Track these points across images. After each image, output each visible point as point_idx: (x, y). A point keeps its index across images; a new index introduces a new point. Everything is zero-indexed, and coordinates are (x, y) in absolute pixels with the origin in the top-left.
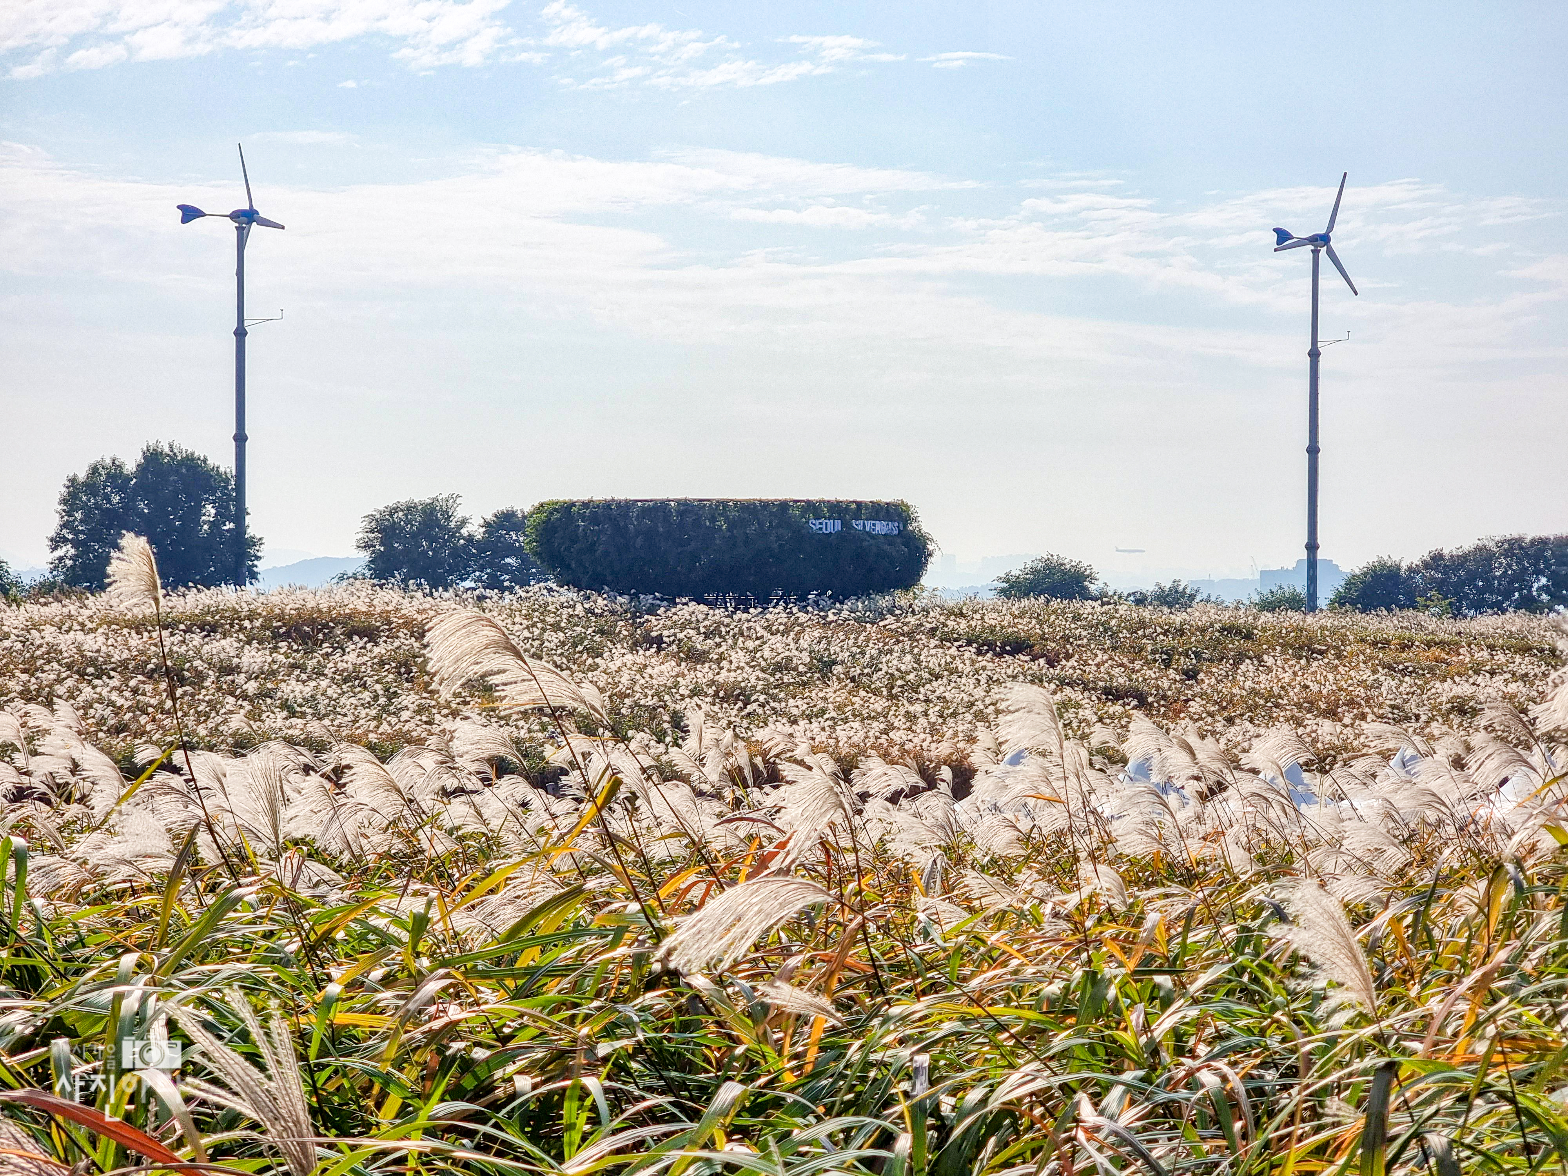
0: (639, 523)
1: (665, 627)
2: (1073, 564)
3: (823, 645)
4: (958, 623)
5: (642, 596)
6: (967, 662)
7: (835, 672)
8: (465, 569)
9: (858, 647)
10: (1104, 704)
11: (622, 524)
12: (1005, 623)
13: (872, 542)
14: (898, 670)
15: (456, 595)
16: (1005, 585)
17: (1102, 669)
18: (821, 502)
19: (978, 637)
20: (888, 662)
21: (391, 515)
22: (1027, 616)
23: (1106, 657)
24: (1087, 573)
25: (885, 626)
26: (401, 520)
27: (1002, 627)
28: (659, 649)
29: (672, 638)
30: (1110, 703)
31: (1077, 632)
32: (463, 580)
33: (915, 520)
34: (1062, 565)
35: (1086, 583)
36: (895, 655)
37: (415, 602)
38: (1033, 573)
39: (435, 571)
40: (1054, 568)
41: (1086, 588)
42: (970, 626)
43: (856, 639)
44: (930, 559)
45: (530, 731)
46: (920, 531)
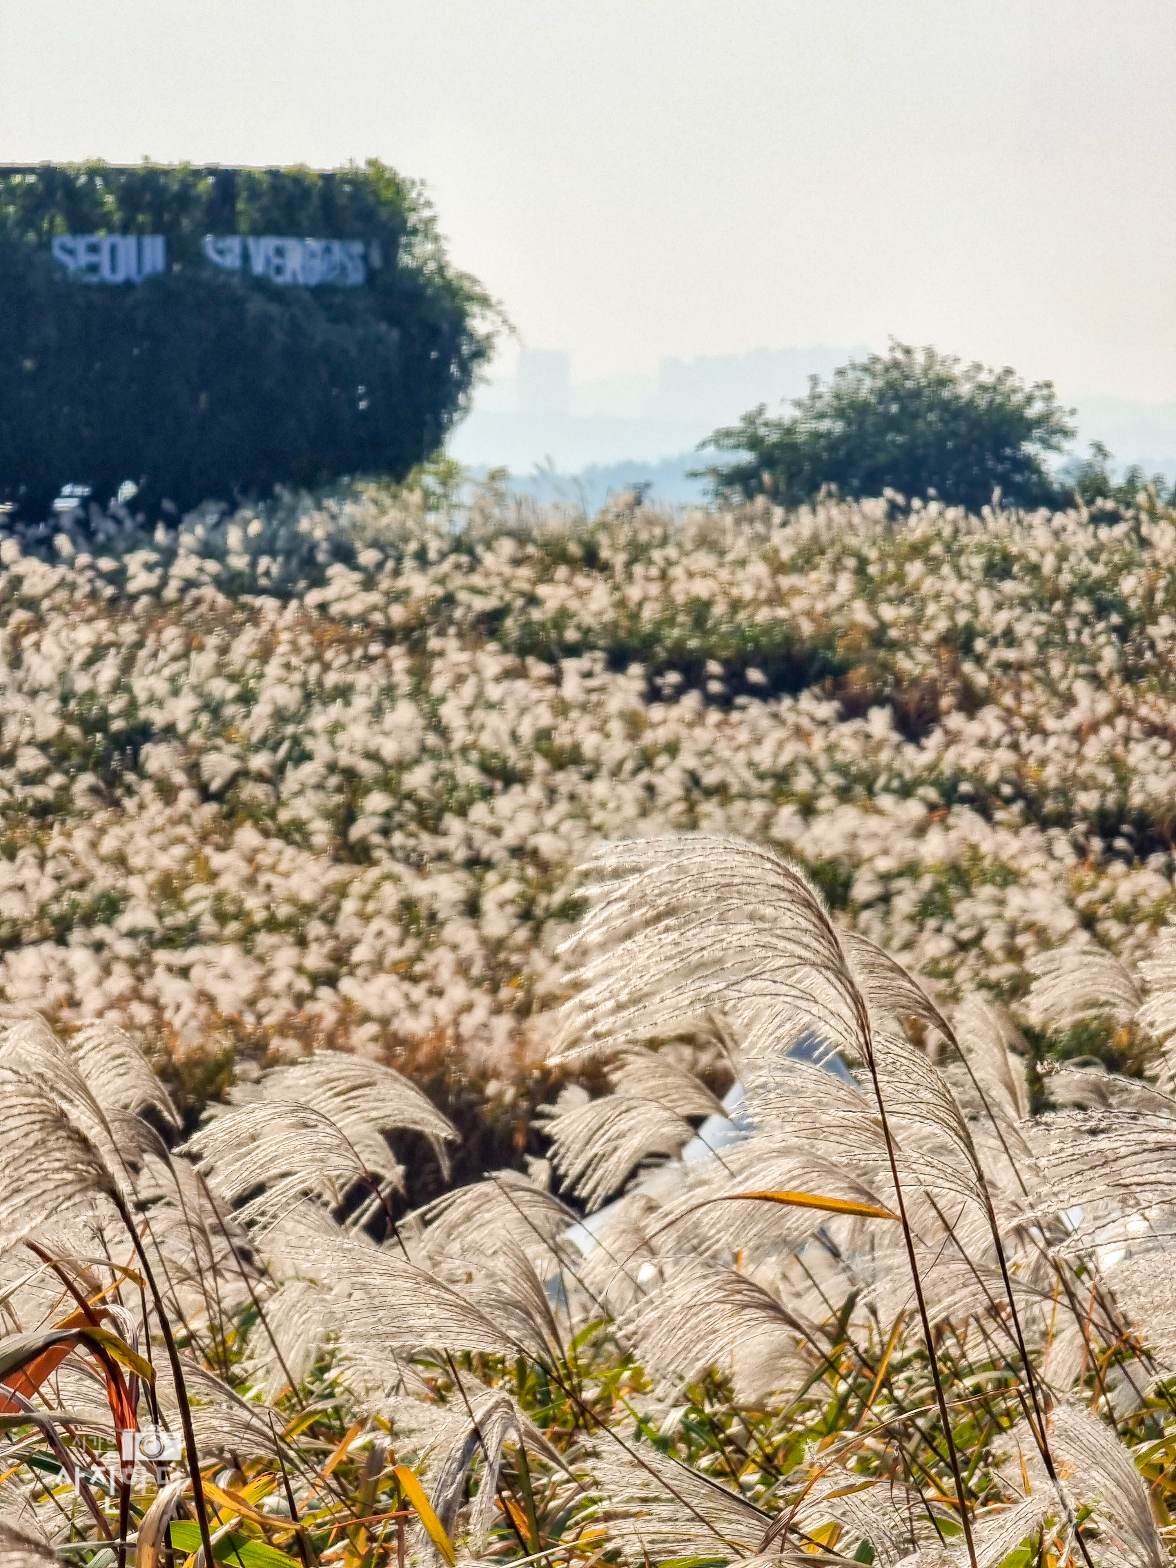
2: (985, 378)
3: (108, 670)
4: (581, 594)
6: (616, 727)
7: (152, 766)
9: (233, 678)
10: (1100, 868)
12: (747, 592)
13: (274, 309)
14: (373, 756)
16: (746, 457)
17: (1093, 748)
18: (93, 172)
19: (653, 639)
20: (336, 728)
22: (824, 564)
23: (1104, 706)
24: (1034, 411)
25: (323, 607)
27: (736, 605)
30: (1118, 867)
31: (1002, 618)
33: (427, 229)
34: (942, 382)
35: (1030, 448)
36: (361, 703)
38: (840, 414)
40: (917, 393)
41: (1029, 465)
42: (621, 604)
43: (224, 650)
44: (482, 370)
46: (441, 269)
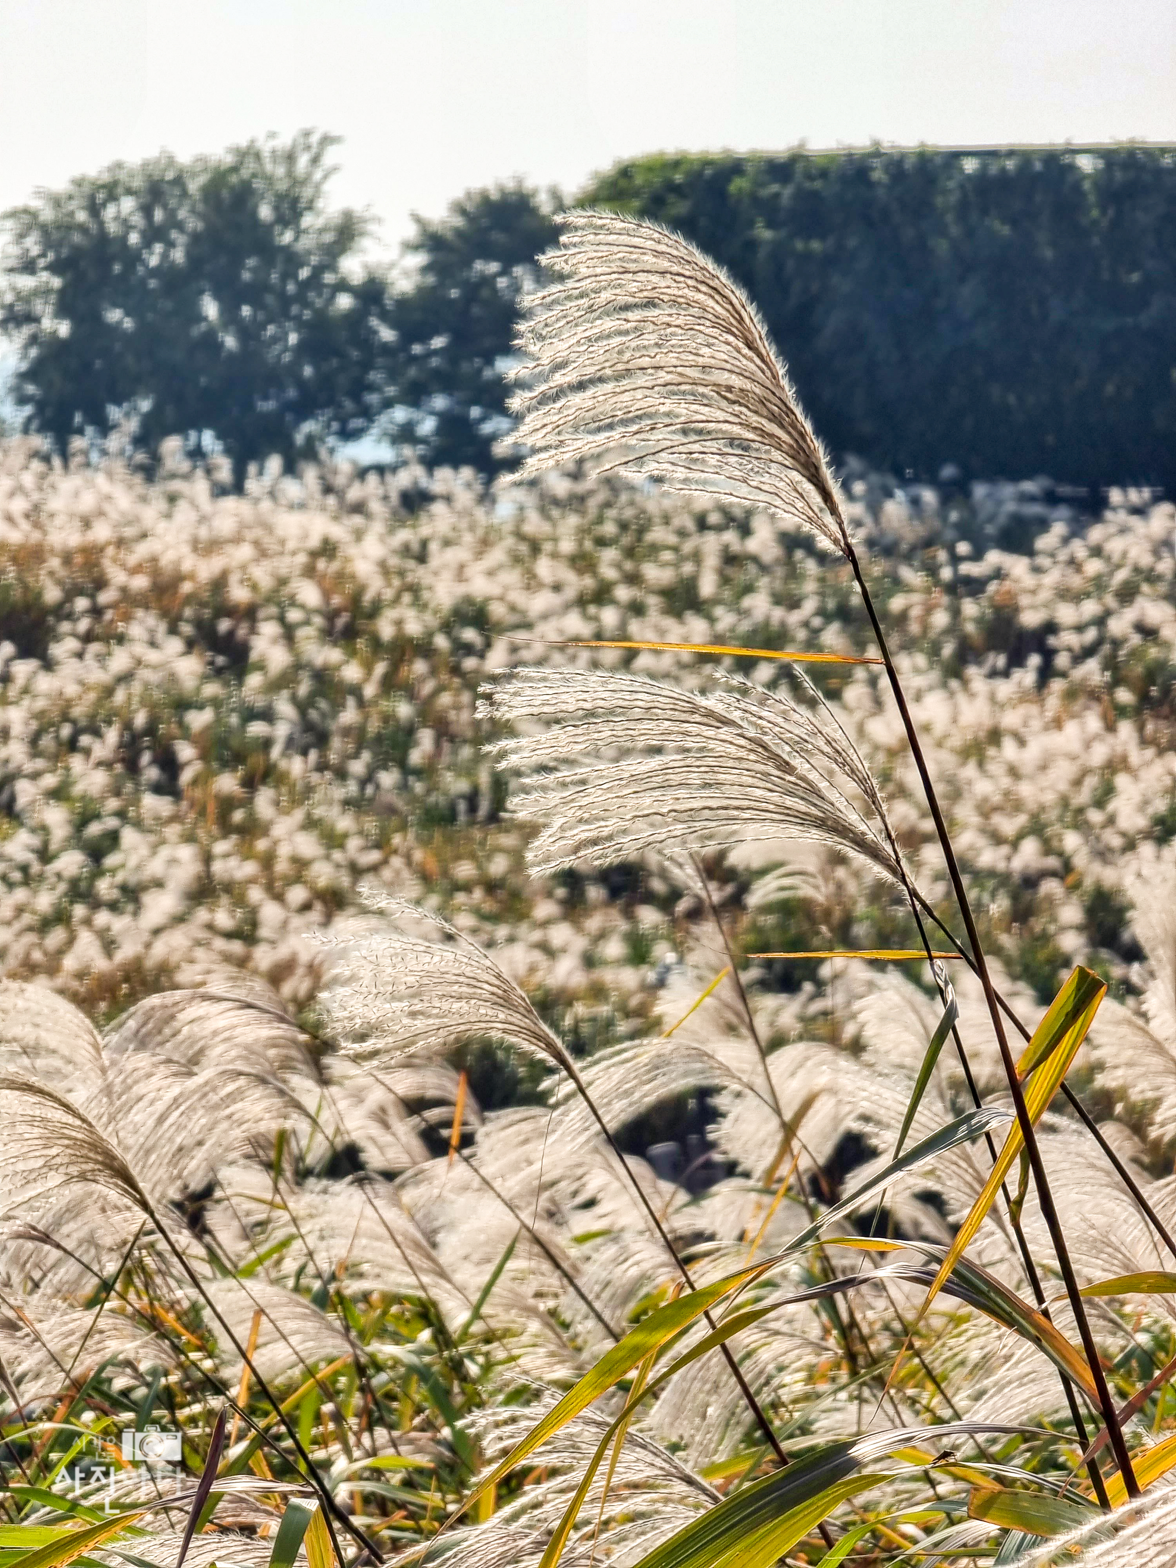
0: (970, 233)
1: (1065, 594)
5: (980, 491)
8: (356, 396)
11: (909, 234)
15: (328, 489)
21: (94, 209)
26: (127, 226)
28: (1046, 673)
29: (1091, 634)
32: (348, 435)
37: (184, 513)
39: (248, 406)
45: (589, 961)
